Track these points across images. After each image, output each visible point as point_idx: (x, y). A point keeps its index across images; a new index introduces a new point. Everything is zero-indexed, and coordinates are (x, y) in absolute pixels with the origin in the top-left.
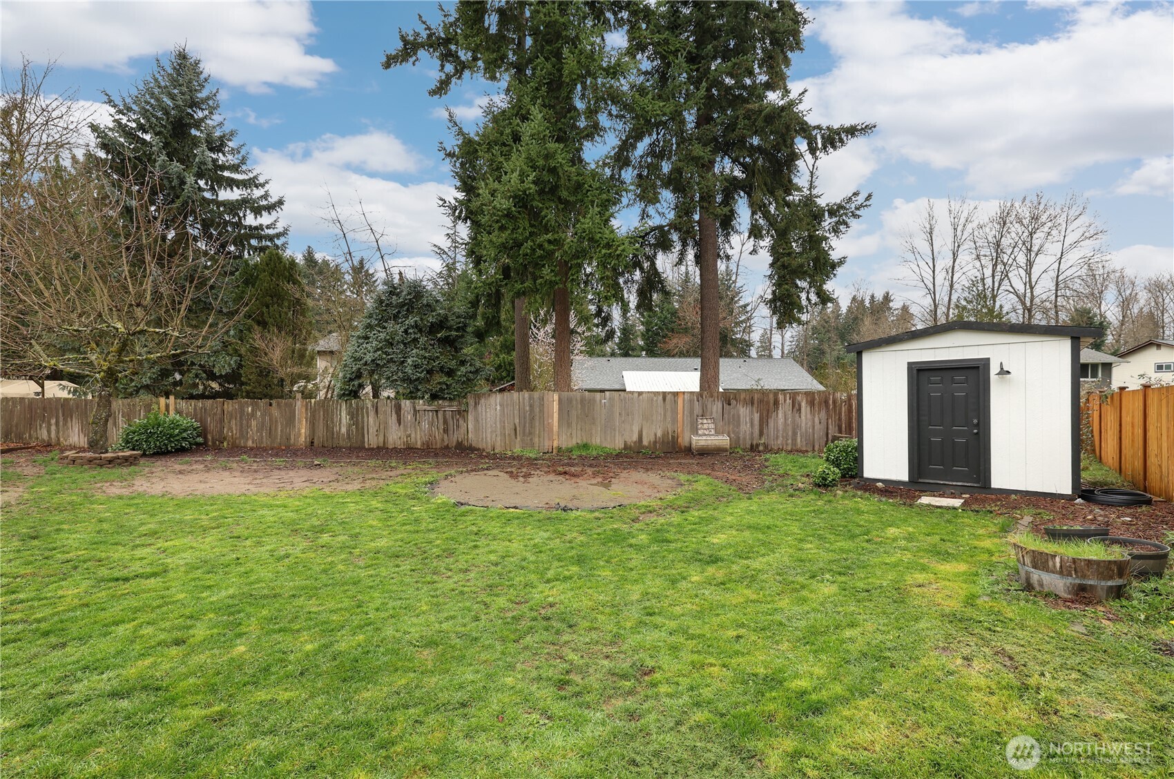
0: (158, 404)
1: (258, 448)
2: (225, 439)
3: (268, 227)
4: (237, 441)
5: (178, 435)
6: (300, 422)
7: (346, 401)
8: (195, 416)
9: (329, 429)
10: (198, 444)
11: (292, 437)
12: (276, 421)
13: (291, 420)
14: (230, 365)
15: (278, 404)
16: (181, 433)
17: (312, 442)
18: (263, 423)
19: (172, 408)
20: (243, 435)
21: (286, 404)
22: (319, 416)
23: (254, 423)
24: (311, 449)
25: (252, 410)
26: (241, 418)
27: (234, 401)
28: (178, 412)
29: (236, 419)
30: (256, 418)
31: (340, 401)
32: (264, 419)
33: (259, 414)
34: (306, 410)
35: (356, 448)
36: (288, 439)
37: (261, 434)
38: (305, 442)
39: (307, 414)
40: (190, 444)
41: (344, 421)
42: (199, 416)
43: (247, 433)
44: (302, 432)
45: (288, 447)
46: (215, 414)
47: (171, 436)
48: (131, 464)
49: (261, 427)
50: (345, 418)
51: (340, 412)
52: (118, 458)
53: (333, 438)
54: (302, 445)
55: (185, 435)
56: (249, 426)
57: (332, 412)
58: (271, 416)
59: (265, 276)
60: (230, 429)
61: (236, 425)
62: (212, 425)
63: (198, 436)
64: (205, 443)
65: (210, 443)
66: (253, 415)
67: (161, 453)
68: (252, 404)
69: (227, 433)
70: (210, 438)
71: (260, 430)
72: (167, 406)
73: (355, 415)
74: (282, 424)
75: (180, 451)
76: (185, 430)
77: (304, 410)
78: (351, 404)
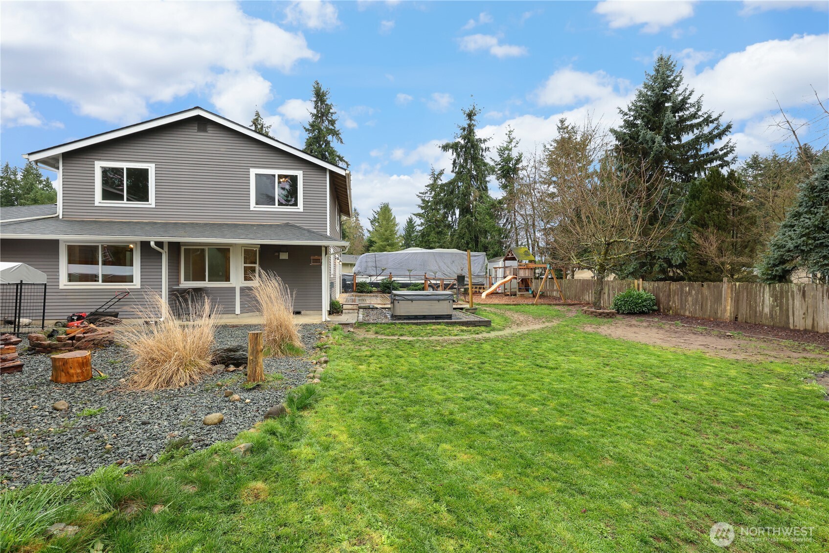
0: (634, 283)
1: (692, 318)
2: (671, 308)
3: (722, 149)
4: (679, 311)
5: (640, 303)
6: (726, 300)
7: (770, 284)
8: (653, 292)
9: (752, 308)
10: (654, 311)
11: (719, 312)
12: (707, 299)
13: (718, 299)
14: (681, 257)
15: (709, 286)
16: (643, 302)
17: (736, 318)
18: (697, 300)
19: (641, 286)
20: (683, 307)
21: (714, 286)
22: (743, 297)
23: (690, 299)
24: (735, 323)
25: (689, 290)
26: (681, 295)
27: (677, 283)
28: (645, 290)
29: (678, 295)
30: (691, 295)
31: (763, 285)
32: (697, 296)
33: (694, 292)
34: (732, 291)
35: (779, 327)
36: (716, 313)
37: (695, 308)
38: (730, 317)
39: (732, 294)
40: (649, 310)
41: (767, 302)
42: (655, 292)
43: (686, 305)
44: (728, 309)
45: (716, 319)
46: (665, 291)
47: (637, 303)
48: (611, 317)
49: (695, 302)
50: (768, 300)
51: (763, 294)
52: (604, 313)
53: (755, 316)
54: (727, 319)
55: (644, 303)
56: (686, 301)
57: (756, 294)
58: (702, 294)
59: (707, 190)
60: (674, 302)
61: (678, 299)
62: (663, 298)
63: (654, 305)
64: (659, 310)
65: (662, 310)
66: (689, 293)
67: (631, 313)
68: (689, 285)
69: (672, 304)
70: (662, 307)
71: (694, 304)
72: (638, 285)
73: (778, 298)
74: (711, 301)
75: (642, 313)
76: (645, 301)
77: (729, 291)
78: (775, 288)
